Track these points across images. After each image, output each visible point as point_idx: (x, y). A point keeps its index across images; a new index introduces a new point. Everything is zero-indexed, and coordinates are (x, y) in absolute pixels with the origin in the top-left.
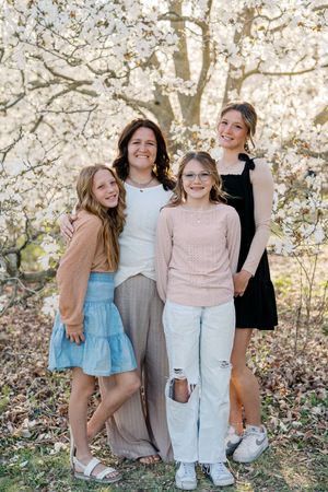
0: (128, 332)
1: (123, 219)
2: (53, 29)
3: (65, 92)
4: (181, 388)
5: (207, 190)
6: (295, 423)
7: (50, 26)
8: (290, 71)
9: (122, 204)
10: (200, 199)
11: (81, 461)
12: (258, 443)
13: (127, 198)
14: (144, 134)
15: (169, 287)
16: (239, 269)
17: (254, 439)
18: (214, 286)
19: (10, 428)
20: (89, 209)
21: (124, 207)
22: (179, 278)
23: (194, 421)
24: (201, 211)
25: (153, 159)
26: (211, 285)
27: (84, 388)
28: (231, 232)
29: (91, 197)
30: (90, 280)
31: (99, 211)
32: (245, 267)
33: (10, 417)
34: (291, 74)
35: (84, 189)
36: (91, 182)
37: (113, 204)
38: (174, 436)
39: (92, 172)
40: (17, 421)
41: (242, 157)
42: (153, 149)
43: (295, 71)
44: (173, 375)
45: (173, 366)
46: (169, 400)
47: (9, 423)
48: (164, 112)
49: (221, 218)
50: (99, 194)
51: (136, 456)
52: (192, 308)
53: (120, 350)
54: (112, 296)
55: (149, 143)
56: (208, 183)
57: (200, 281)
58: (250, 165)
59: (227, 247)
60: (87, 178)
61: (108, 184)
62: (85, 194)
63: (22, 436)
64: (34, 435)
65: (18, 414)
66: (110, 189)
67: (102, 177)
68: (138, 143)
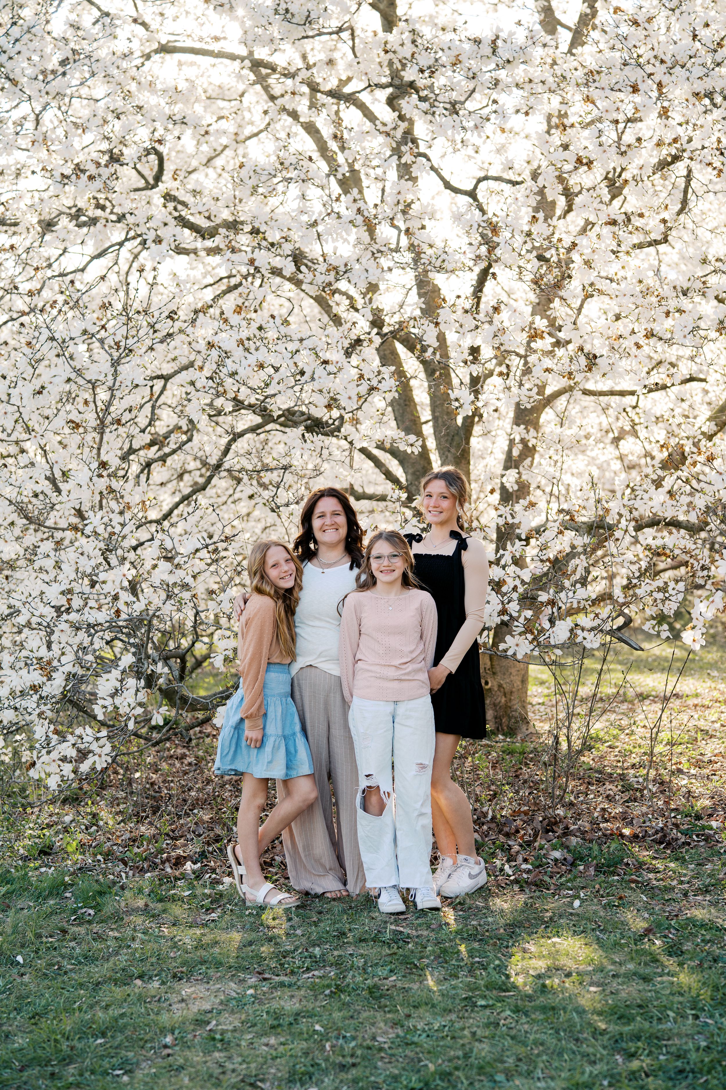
0: (304, 729)
1: (297, 601)
2: (237, 377)
4: (374, 800)
5: (398, 574)
6: (524, 866)
7: (233, 374)
9: (298, 585)
10: (391, 583)
11: (251, 887)
12: (471, 876)
13: (304, 578)
14: (329, 505)
15: (356, 682)
16: (436, 662)
17: (467, 871)
18: (407, 677)
19: (169, 870)
20: (259, 590)
21: (301, 588)
22: (368, 671)
23: (390, 837)
24: (392, 596)
26: (403, 678)
27: (254, 796)
28: (426, 621)
29: (262, 577)
30: (267, 671)
31: (272, 592)
32: (444, 662)
33: (168, 860)
35: (254, 569)
36: (263, 561)
37: (288, 583)
38: (366, 858)
39: (264, 548)
40: (178, 862)
41: (454, 535)
44: (364, 783)
45: (363, 772)
46: (360, 812)
47: (167, 865)
49: (416, 604)
50: (273, 573)
51: (320, 891)
52: (382, 703)
53: (296, 751)
54: (289, 689)
56: (399, 566)
57: (392, 673)
58: (462, 545)
59: (421, 637)
60: (259, 556)
61: (282, 562)
62: (255, 574)
63: (183, 876)
64: (198, 875)
65: (178, 858)
66: (285, 567)
67: (276, 555)
68: (322, 516)
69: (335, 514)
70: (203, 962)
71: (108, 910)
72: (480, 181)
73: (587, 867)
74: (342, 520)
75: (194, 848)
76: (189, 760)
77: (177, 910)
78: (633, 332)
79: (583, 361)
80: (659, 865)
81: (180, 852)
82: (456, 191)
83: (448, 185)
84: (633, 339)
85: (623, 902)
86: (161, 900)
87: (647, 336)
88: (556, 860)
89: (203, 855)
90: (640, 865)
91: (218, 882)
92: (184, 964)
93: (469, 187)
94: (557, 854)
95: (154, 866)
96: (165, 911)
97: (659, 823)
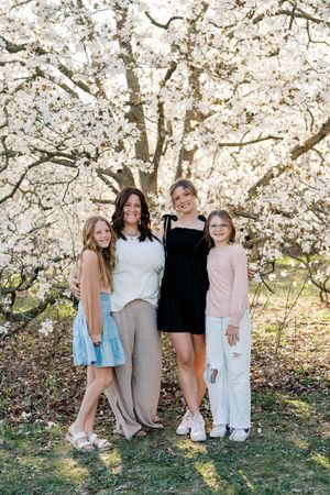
3: (38, 163)
8: (238, 142)
14: (134, 199)
25: (138, 216)
29: (93, 240)
33: (11, 411)
34: (241, 145)
35: (87, 234)
36: (93, 229)
37: (105, 245)
39: (94, 221)
40: (17, 413)
42: (139, 210)
43: (244, 141)
47: (11, 414)
48: (125, 179)
50: (97, 237)
55: (136, 205)
60: (90, 225)
61: (104, 231)
62: (88, 237)
63: (22, 421)
64: (31, 420)
65: (17, 410)
66: (104, 235)
67: (101, 226)
70: (51, 482)
72: (171, 19)
75: (26, 403)
76: (7, 347)
77: (25, 445)
78: (271, 101)
79: (244, 118)
80: (295, 403)
81: (18, 406)
82: (158, 25)
83: (153, 22)
84: (271, 105)
85: (285, 429)
86: (13, 439)
87: (280, 103)
89: (32, 407)
90: (285, 405)
91: (46, 425)
92: (39, 485)
93: (165, 24)
96: (16, 446)
97: (286, 378)
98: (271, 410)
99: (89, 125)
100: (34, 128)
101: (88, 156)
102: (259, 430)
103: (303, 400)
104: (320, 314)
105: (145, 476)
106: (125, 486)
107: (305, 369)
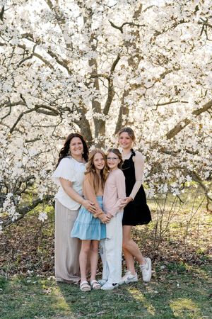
25: (82, 150)
33: (20, 269)
40: (25, 270)
48: (84, 124)
50: (96, 163)
63: (28, 276)
64: (34, 275)
68: (74, 144)
69: (79, 143)
71: (8, 289)
72: (124, 24)
73: (174, 272)
74: (82, 145)
75: (29, 265)
78: (190, 82)
80: (198, 270)
82: (115, 27)
83: (112, 25)
85: (194, 285)
86: (26, 285)
88: (163, 269)
89: (33, 267)
94: (163, 267)
95: (16, 272)
96: (29, 289)
97: (191, 256)
98: (183, 274)
99: (72, 91)
100: (37, 92)
101: (69, 109)
102: (178, 285)
103: (203, 269)
104: (207, 218)
105: (113, 307)
106: (102, 312)
107: (203, 251)
